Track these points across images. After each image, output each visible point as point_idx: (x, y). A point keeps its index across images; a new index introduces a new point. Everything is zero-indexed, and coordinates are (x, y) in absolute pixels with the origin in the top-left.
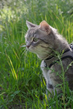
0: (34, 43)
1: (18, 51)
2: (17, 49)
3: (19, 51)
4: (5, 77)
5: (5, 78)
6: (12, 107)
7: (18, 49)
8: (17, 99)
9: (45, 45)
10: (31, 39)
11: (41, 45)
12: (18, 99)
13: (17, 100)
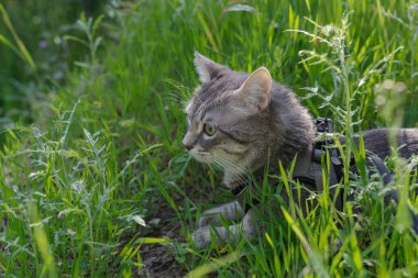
0: (206, 137)
1: (215, 24)
2: (212, 18)
3: (219, 26)
4: (167, 108)
5: (166, 111)
6: (183, 197)
7: (216, 19)
8: (200, 176)
9: (237, 148)
10: (197, 124)
11: (223, 146)
12: (203, 175)
13: (200, 180)
